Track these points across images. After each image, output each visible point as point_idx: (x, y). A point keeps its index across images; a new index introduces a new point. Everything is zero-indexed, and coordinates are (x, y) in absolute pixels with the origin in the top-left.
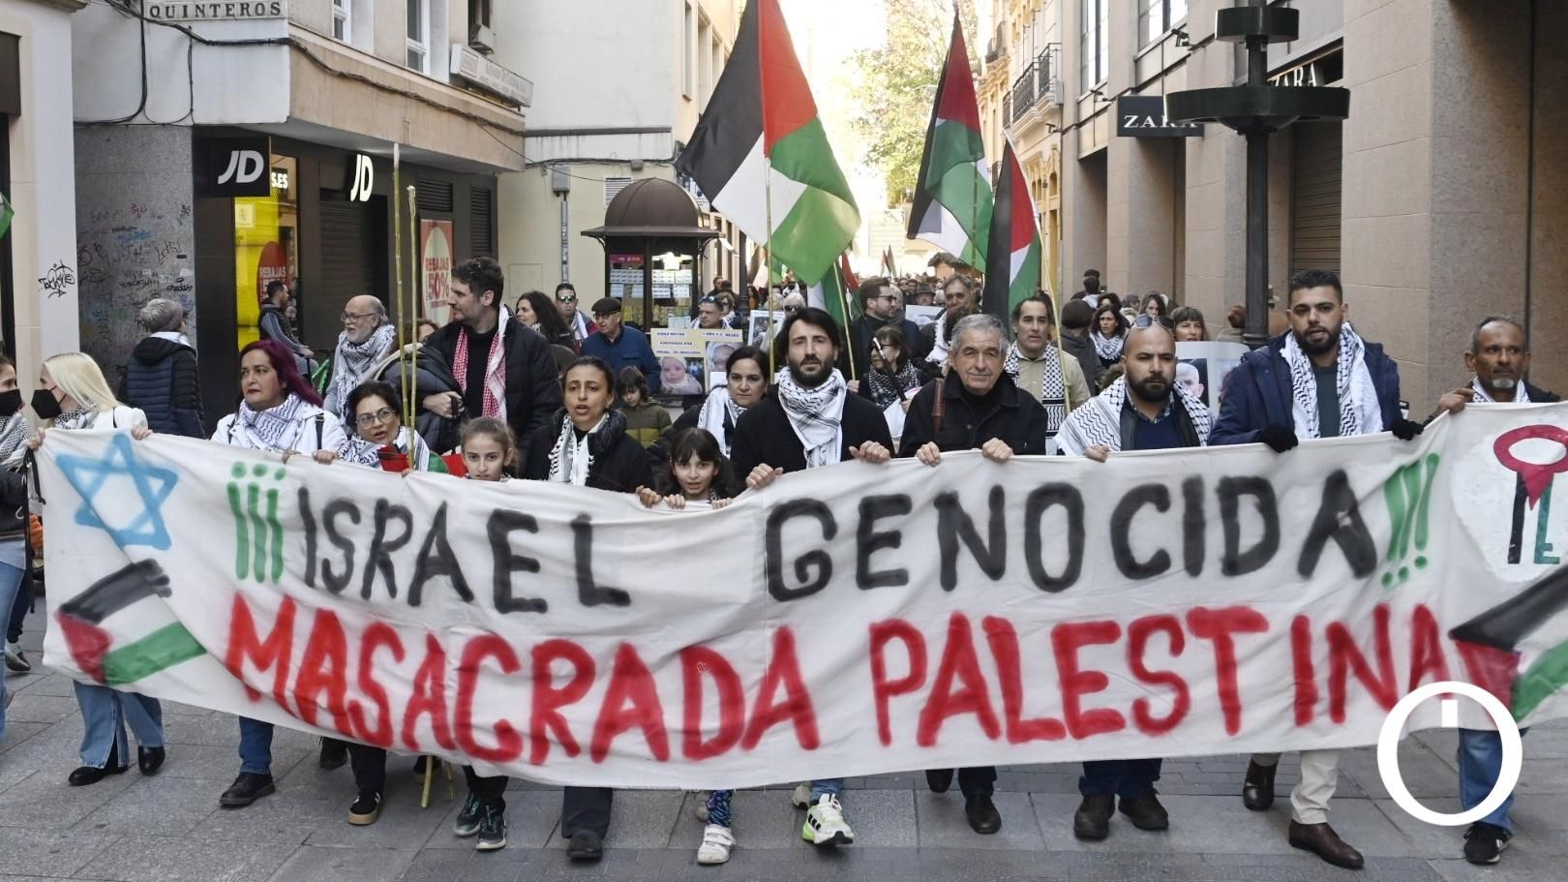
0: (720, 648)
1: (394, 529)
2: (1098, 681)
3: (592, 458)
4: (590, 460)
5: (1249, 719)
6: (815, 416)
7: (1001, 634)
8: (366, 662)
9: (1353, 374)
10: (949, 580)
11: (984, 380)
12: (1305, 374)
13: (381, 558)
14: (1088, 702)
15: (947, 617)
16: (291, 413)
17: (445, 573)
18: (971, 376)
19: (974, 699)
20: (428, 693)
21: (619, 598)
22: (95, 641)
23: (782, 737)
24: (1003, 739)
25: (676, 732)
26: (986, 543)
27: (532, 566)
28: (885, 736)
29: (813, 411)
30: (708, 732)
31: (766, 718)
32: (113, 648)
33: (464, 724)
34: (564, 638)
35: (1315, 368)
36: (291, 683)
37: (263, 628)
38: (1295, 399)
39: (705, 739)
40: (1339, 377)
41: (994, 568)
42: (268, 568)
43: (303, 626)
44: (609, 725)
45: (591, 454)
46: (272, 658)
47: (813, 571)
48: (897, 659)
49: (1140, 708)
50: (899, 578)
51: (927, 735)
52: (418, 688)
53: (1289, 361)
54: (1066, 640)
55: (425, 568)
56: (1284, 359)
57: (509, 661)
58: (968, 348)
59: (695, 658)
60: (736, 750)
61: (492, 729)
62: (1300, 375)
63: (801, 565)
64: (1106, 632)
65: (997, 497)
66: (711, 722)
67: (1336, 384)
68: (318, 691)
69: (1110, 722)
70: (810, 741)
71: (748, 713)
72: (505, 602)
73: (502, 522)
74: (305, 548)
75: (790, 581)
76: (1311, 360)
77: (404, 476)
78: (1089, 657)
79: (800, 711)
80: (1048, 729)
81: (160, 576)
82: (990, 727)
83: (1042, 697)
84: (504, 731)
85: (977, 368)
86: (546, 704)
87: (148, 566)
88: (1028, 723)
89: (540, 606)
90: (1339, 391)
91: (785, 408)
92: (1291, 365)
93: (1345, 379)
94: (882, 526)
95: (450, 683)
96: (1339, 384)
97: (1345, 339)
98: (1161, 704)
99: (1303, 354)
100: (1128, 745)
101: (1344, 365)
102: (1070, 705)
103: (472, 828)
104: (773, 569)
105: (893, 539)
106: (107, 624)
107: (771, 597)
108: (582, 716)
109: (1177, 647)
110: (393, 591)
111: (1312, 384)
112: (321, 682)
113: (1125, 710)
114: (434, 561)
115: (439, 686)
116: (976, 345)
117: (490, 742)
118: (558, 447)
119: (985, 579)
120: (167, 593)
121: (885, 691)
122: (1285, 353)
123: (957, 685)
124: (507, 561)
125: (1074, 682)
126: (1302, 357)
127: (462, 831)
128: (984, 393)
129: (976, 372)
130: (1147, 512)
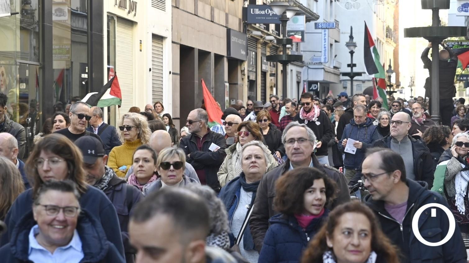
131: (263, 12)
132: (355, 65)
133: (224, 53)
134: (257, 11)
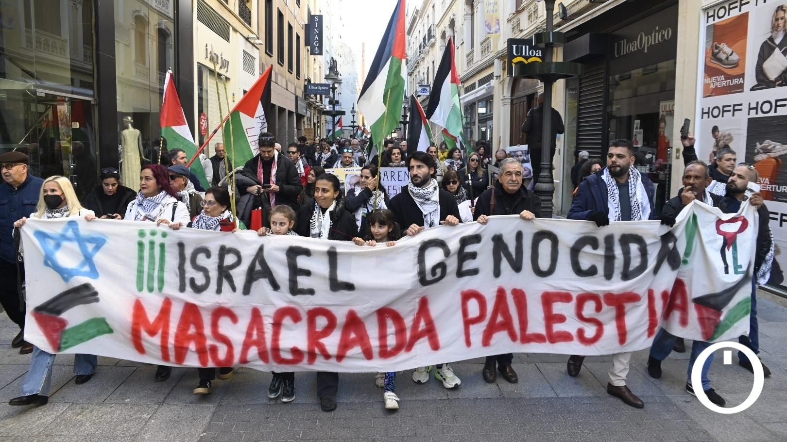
0: (395, 307)
1: (230, 259)
2: (561, 319)
3: (331, 222)
4: (331, 223)
5: (630, 337)
6: (428, 200)
7: (520, 296)
8: (215, 325)
9: (636, 187)
10: (497, 273)
11: (515, 186)
12: (613, 186)
13: (224, 273)
14: (557, 327)
15: (496, 289)
16: (161, 200)
17: (265, 277)
18: (509, 184)
19: (507, 325)
20: (255, 337)
21: (350, 287)
22: (57, 324)
23: (423, 345)
24: (518, 341)
25: (376, 347)
26: (514, 257)
27: (308, 273)
28: (468, 343)
29: (427, 197)
30: (390, 346)
31: (416, 337)
32: (68, 327)
33: (276, 349)
34: (322, 307)
35: (618, 184)
36: (171, 341)
37: (152, 315)
38: (609, 198)
39: (389, 349)
40: (630, 188)
41: (517, 267)
42: (156, 285)
43: (176, 312)
44: (345, 346)
45: (331, 220)
46: (158, 330)
47: (439, 271)
48: (473, 307)
49: (581, 332)
50: (475, 272)
51: (486, 342)
52: (249, 334)
53: (605, 181)
54: (548, 299)
55: (252, 276)
56: (603, 180)
57: (296, 318)
58: (508, 172)
59: (384, 314)
60: (403, 352)
61: (289, 350)
62: (610, 187)
63: (434, 269)
64: (566, 297)
65: (519, 236)
66: (391, 341)
67: (629, 191)
68: (189, 343)
69: (566, 337)
70: (435, 346)
71: (408, 334)
72: (294, 290)
73: (293, 252)
74: (178, 273)
75: (429, 277)
76: (616, 180)
77: (233, 233)
78: (558, 308)
79: (431, 332)
80: (539, 338)
81: (93, 291)
82: (513, 337)
83: (536, 324)
84: (295, 351)
85: (512, 181)
86: (314, 337)
87: (86, 287)
88: (530, 335)
89: (311, 292)
90: (630, 195)
91: (413, 197)
92: (606, 183)
93: (633, 190)
94: (470, 249)
95: (268, 331)
96: (630, 192)
97: (632, 171)
98: (590, 331)
99: (612, 177)
100: (575, 348)
101: (633, 183)
102: (549, 327)
103: (276, 395)
104: (422, 273)
105: (473, 256)
106: (64, 316)
107: (420, 284)
108: (332, 343)
109: (599, 308)
110: (234, 289)
111: (617, 191)
112: (190, 338)
113: (573, 332)
114: (259, 272)
115: (261, 332)
116: (511, 170)
117: (289, 356)
118: (314, 216)
119: (513, 272)
120: (97, 300)
121: (468, 323)
122: (604, 177)
123: (500, 319)
124: (295, 271)
125: (551, 319)
126: (611, 179)
127: (272, 396)
128: (514, 192)
129: (512, 183)
130: (588, 249)
131: (316, 88)
132: (355, 122)
133: (294, 110)
134: (313, 87)
